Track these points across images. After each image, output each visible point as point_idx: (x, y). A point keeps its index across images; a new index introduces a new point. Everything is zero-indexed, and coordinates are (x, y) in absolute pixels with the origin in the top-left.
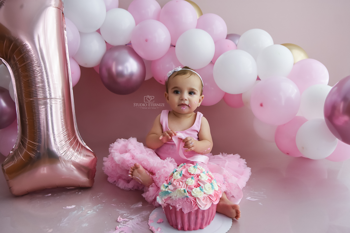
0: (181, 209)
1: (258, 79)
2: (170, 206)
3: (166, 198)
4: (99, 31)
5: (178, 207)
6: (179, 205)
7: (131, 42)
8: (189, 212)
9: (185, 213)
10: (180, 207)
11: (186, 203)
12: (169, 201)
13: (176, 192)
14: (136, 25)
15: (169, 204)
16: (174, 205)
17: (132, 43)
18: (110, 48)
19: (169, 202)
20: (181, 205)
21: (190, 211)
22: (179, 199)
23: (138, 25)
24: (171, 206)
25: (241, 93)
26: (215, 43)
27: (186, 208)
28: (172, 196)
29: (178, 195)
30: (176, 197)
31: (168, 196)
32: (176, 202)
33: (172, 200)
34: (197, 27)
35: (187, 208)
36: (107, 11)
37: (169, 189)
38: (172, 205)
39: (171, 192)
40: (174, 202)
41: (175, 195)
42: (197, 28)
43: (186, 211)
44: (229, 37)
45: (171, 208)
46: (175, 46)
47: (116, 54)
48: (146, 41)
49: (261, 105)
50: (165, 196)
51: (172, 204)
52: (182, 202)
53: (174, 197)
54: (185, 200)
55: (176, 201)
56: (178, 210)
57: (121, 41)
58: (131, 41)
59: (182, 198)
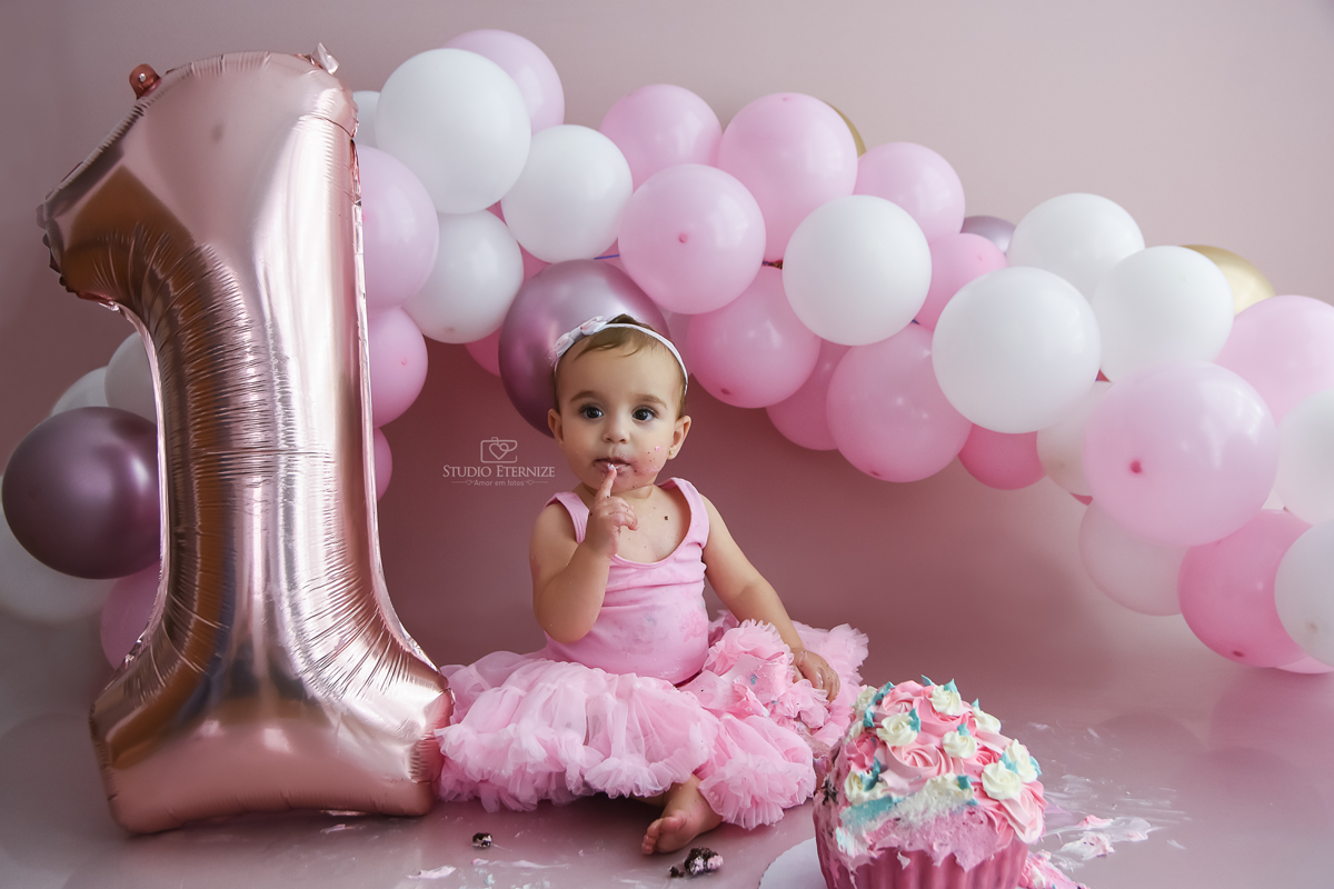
0: (952, 860)
1: (1101, 377)
2: (900, 856)
3: (878, 825)
4: (497, 210)
5: (940, 855)
6: (941, 845)
7: (615, 245)
8: (979, 861)
9: (966, 869)
10: (947, 851)
11: (970, 829)
12: (894, 836)
13: (925, 793)
14: (636, 186)
15: (894, 848)
16: (920, 846)
17: (622, 248)
18: (538, 272)
19: (894, 839)
20: (948, 840)
21: (983, 858)
22: (938, 819)
23: (643, 188)
24: (904, 854)
25: (1034, 430)
26: (930, 244)
27: (971, 850)
28: (907, 814)
29: (935, 804)
30: (924, 812)
31: (886, 819)
32: (928, 834)
33: (909, 827)
34: (859, 189)
35: (974, 848)
36: (533, 134)
37: (892, 789)
38: (907, 848)
39: (901, 797)
40: (918, 836)
41: (921, 807)
42: (854, 193)
43: (968, 863)
44: (970, 224)
45: (905, 862)
46: (779, 264)
47: (563, 291)
48: (681, 241)
49: (1136, 468)
50: (870, 820)
51: (910, 844)
52: (953, 830)
53: (916, 815)
54: (965, 816)
55: (924, 831)
56: (939, 863)
57: (582, 242)
58: (616, 242)
59: (951, 814)
